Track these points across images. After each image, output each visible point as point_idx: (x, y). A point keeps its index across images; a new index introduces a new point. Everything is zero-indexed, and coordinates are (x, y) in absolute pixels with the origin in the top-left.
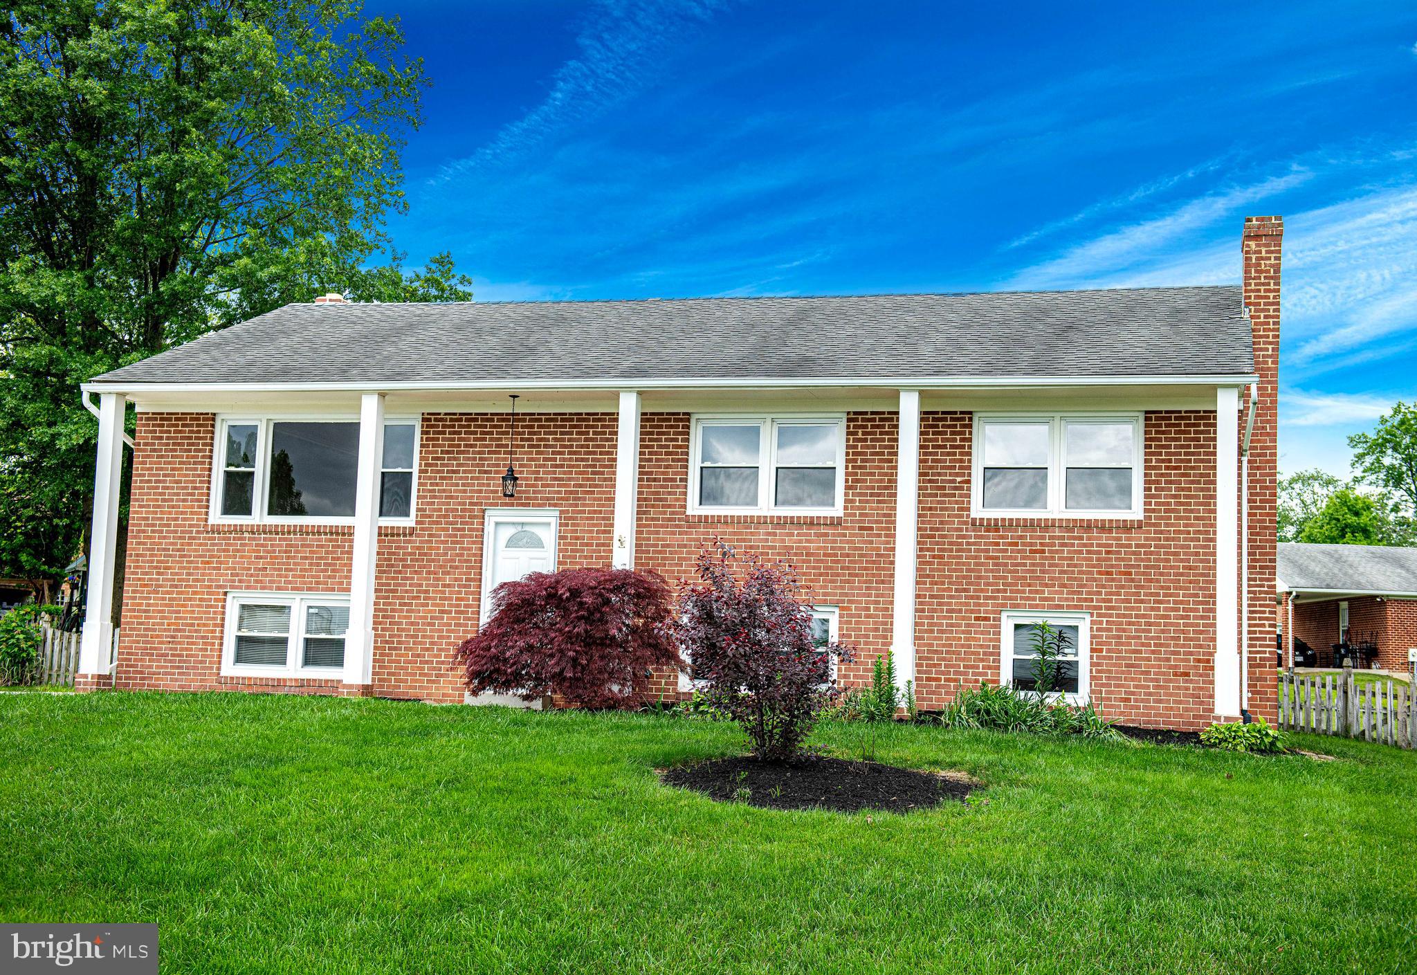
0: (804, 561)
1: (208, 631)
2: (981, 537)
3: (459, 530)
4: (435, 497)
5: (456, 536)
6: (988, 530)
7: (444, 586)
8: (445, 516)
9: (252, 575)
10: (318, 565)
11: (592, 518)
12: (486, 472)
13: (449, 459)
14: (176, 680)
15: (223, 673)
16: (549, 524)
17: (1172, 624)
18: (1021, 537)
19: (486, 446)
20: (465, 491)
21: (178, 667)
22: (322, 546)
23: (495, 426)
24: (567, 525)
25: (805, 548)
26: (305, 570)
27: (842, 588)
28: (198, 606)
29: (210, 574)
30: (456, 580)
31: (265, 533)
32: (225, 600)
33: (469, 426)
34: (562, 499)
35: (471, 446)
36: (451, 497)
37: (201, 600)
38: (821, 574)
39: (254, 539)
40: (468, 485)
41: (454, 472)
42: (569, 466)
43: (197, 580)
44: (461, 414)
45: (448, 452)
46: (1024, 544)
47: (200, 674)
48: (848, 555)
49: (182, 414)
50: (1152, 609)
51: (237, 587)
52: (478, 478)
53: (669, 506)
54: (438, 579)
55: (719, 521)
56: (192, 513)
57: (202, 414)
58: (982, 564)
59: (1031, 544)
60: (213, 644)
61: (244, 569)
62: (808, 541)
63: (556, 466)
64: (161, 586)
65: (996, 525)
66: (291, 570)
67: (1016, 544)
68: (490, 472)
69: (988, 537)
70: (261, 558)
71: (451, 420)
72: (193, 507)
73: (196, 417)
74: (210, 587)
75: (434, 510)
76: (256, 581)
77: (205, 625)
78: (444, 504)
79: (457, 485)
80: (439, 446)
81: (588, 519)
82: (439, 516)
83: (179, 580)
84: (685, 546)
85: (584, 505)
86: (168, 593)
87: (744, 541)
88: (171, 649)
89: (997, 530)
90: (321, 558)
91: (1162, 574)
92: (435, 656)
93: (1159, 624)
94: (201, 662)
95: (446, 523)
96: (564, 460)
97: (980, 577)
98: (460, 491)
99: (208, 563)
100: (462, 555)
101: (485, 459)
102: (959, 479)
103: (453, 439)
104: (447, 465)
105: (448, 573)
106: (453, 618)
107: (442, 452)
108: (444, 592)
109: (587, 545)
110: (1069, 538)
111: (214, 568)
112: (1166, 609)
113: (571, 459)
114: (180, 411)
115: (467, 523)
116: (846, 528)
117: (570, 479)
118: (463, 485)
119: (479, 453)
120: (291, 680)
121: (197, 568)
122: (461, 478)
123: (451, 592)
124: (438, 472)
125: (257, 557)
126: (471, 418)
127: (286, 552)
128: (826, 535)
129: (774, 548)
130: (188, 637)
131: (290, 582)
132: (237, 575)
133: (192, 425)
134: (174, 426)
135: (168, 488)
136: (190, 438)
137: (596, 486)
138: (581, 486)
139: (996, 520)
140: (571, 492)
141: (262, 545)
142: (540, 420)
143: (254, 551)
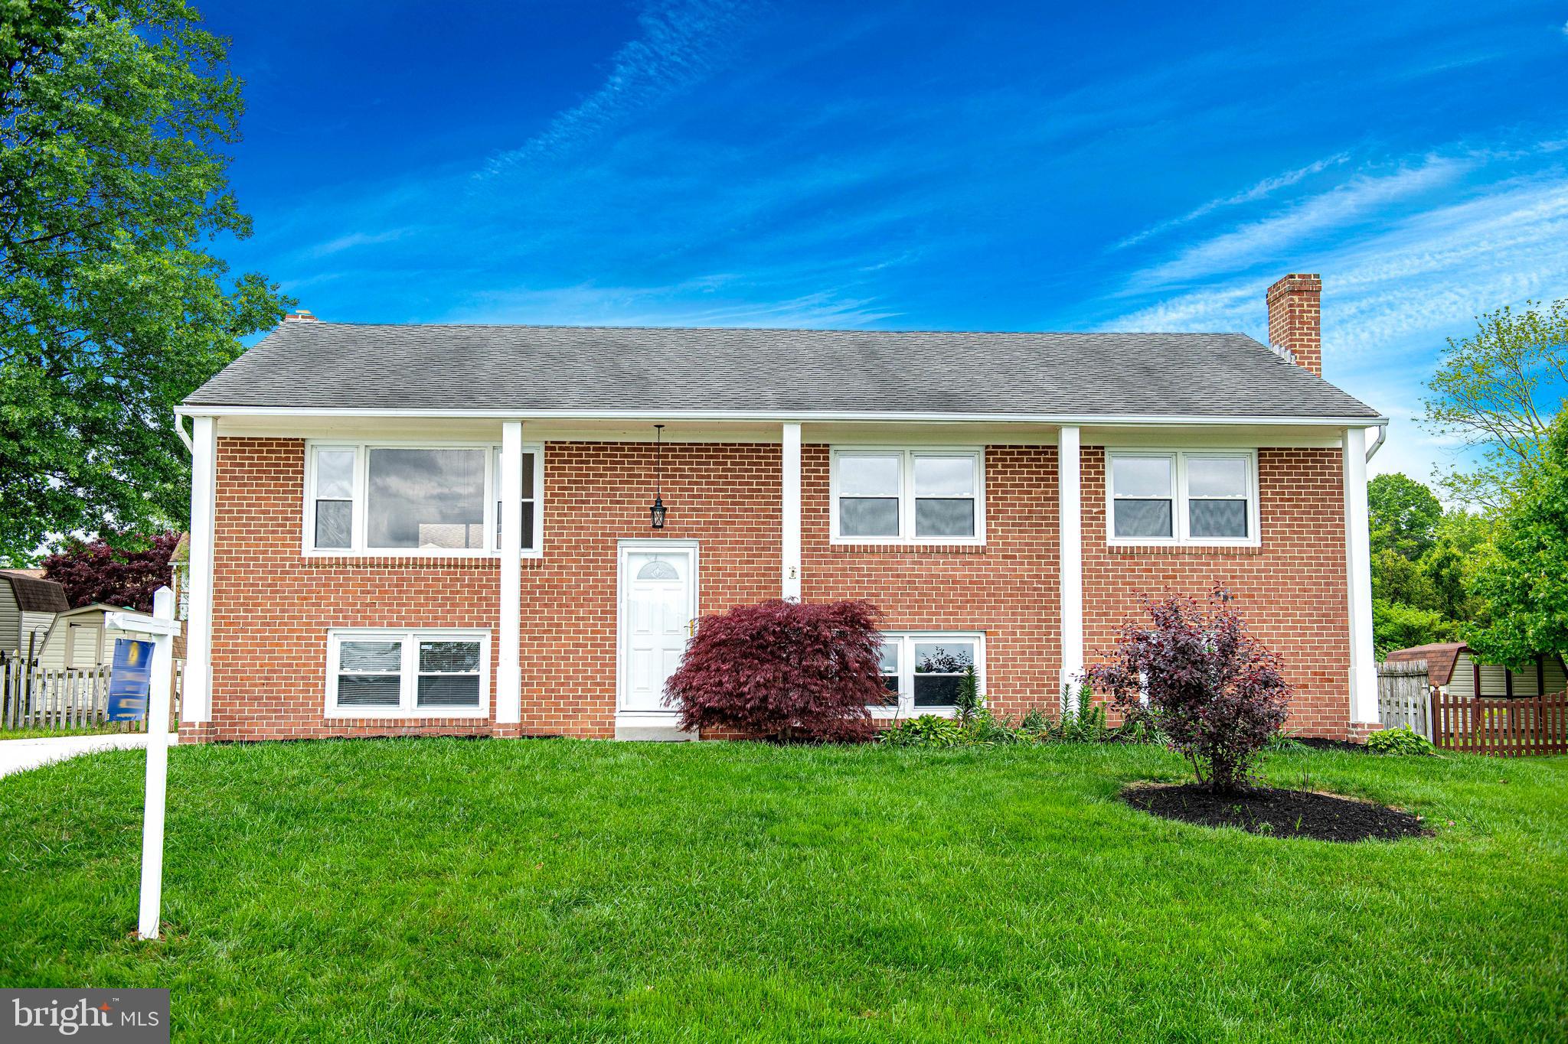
0: (950, 589)
1: (309, 672)
2: (1118, 564)
3: (591, 561)
4: (564, 528)
5: (588, 568)
6: (1124, 558)
7: (577, 619)
8: (576, 547)
9: (358, 611)
10: (436, 599)
11: (734, 549)
12: (618, 502)
13: (577, 489)
14: (274, 725)
15: (327, 716)
16: (687, 554)
17: (1292, 642)
18: (1154, 564)
19: (617, 476)
20: (596, 522)
21: (275, 711)
22: (439, 580)
23: (626, 456)
24: (708, 556)
25: (950, 576)
26: (421, 605)
27: (989, 614)
28: (295, 645)
29: (308, 611)
30: (591, 612)
31: (372, 566)
32: (326, 638)
33: (598, 456)
34: (702, 529)
35: (601, 476)
36: (582, 528)
37: (298, 638)
38: (967, 601)
39: (359, 573)
40: (600, 515)
41: (583, 502)
42: (707, 497)
43: (294, 617)
44: (588, 443)
45: (575, 482)
46: (1157, 570)
47: (302, 718)
48: (993, 583)
49: (267, 439)
50: (1274, 628)
51: (341, 624)
52: (610, 509)
53: (814, 536)
54: (572, 612)
55: (865, 551)
56: (284, 545)
57: (291, 439)
58: (1120, 590)
59: (1164, 570)
60: (316, 685)
61: (350, 604)
62: (953, 570)
63: (694, 496)
64: (251, 624)
65: (1132, 552)
66: (404, 605)
67: (1150, 571)
68: (623, 502)
69: (1124, 564)
70: (368, 592)
71: (578, 449)
72: (284, 539)
73: (284, 443)
74: (309, 624)
75: (564, 541)
76: (364, 618)
77: (304, 665)
78: (573, 535)
79: (587, 515)
80: (565, 475)
81: (729, 549)
82: (568, 548)
83: (272, 618)
84: (831, 576)
85: (724, 536)
86: (258, 631)
87: (891, 569)
88: (265, 691)
89: (1132, 558)
90: (438, 592)
91: (1280, 596)
92: (571, 691)
93: (1279, 642)
94: (302, 704)
95: (578, 554)
96: (702, 490)
97: (1118, 602)
98: (591, 522)
99: (305, 598)
100: (596, 587)
101: (617, 489)
102: (1095, 510)
103: (581, 469)
104: (575, 495)
105: (582, 606)
106: (590, 652)
107: (569, 482)
108: (578, 625)
109: (730, 575)
110: (1198, 564)
111: (313, 604)
112: (1285, 628)
113: (709, 490)
114: (264, 436)
115: (600, 554)
116: (991, 557)
117: (709, 510)
118: (594, 515)
119: (610, 482)
120: (410, 720)
121: (293, 604)
122: (592, 509)
123: (585, 625)
124: (566, 502)
125: (363, 592)
126: (599, 447)
127: (397, 586)
128: (971, 563)
129: (920, 576)
130: (285, 678)
131: (404, 618)
132: (341, 611)
133: (279, 452)
134: (257, 452)
135: (253, 519)
136: (278, 465)
137: (737, 516)
138: (721, 516)
139: (1132, 548)
140: (711, 523)
141: (369, 579)
142: (674, 450)
143: (360, 586)
